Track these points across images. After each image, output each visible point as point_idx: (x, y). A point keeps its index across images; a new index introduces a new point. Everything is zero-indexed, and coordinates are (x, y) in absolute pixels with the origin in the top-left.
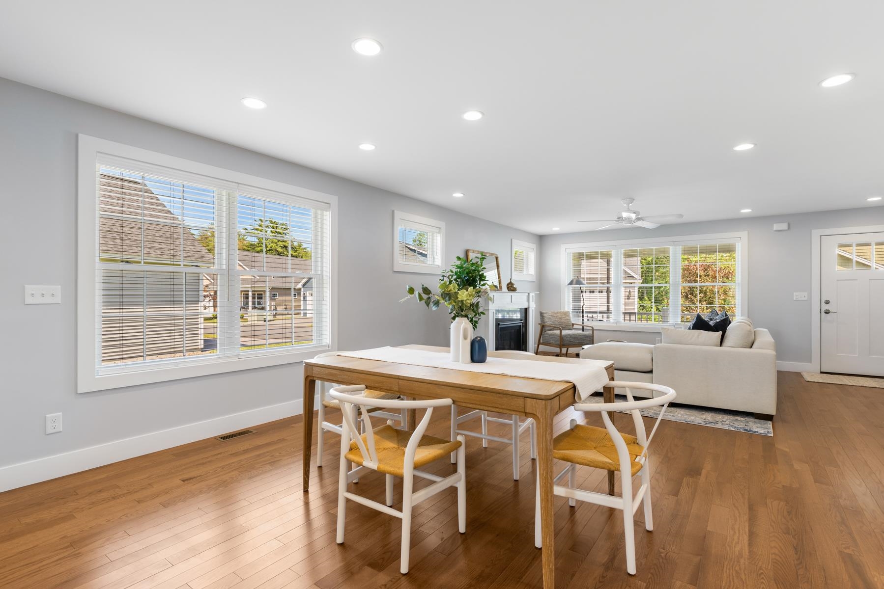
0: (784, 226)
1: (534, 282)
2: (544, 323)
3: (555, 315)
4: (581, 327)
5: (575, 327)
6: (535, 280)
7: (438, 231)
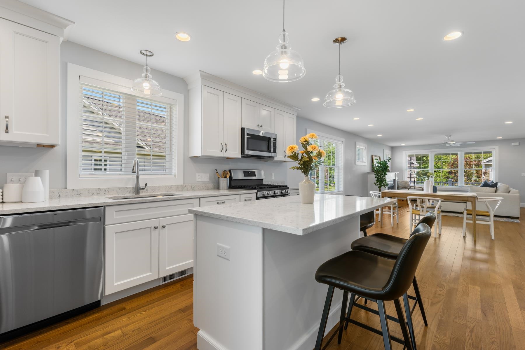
0: (517, 144)
2: (398, 186)
3: (402, 182)
5: (412, 188)
7: (364, 148)
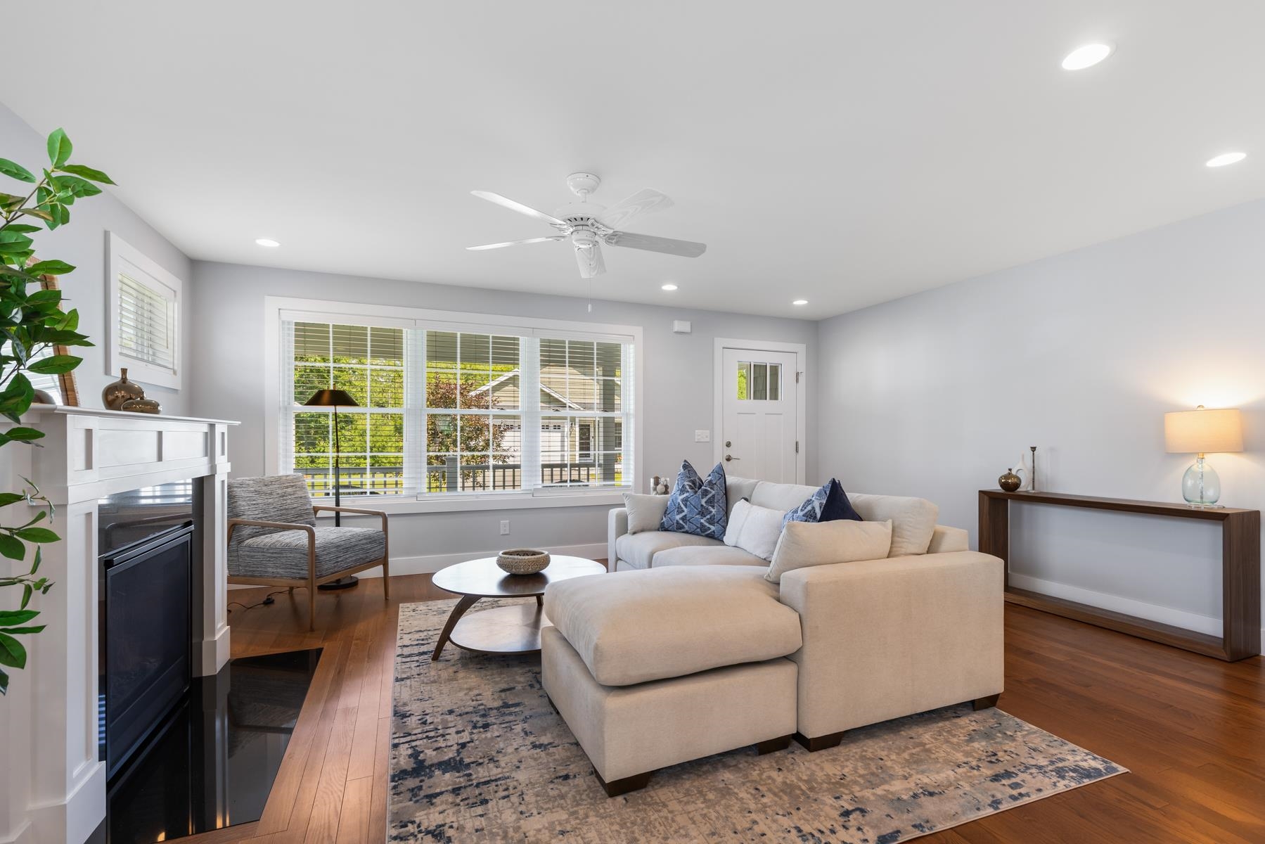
0: (686, 326)
1: (175, 391)
2: (237, 516)
3: (264, 488)
4: (333, 514)
6: (179, 387)
